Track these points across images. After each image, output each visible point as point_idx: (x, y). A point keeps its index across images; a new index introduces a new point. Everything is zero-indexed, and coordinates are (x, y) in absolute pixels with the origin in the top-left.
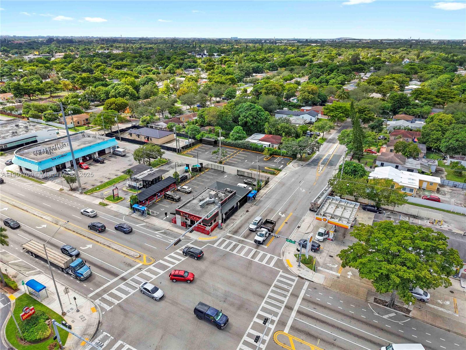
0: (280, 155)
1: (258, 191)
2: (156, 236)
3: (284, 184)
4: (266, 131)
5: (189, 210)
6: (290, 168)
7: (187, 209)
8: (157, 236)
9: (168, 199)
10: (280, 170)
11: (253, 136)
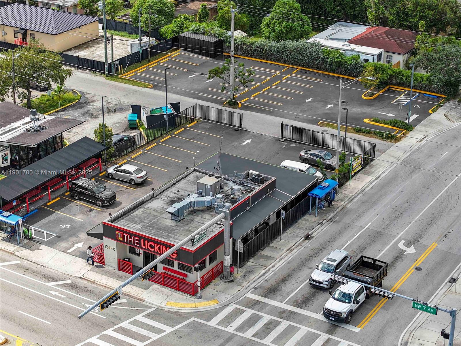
0: (409, 87)
1: (341, 184)
2: (51, 295)
3: (417, 167)
4: (371, 15)
5: (139, 226)
6: (438, 123)
7: (136, 222)
8: (54, 293)
9: (80, 199)
10: (409, 128)
11: (330, 30)
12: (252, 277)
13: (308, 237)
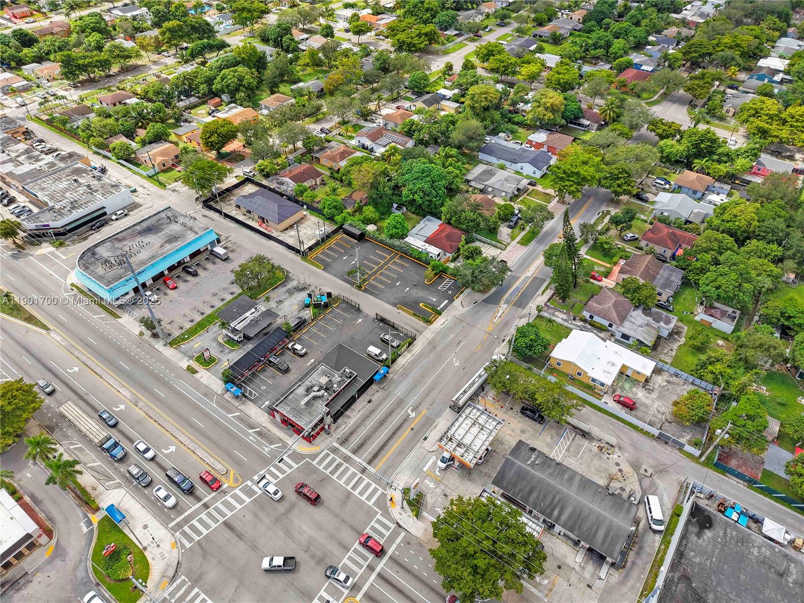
1: (394, 361)
3: (435, 347)
4: (443, 217)
6: (456, 308)
8: (251, 438)
10: (439, 313)
12: (339, 430)
13: (370, 402)
